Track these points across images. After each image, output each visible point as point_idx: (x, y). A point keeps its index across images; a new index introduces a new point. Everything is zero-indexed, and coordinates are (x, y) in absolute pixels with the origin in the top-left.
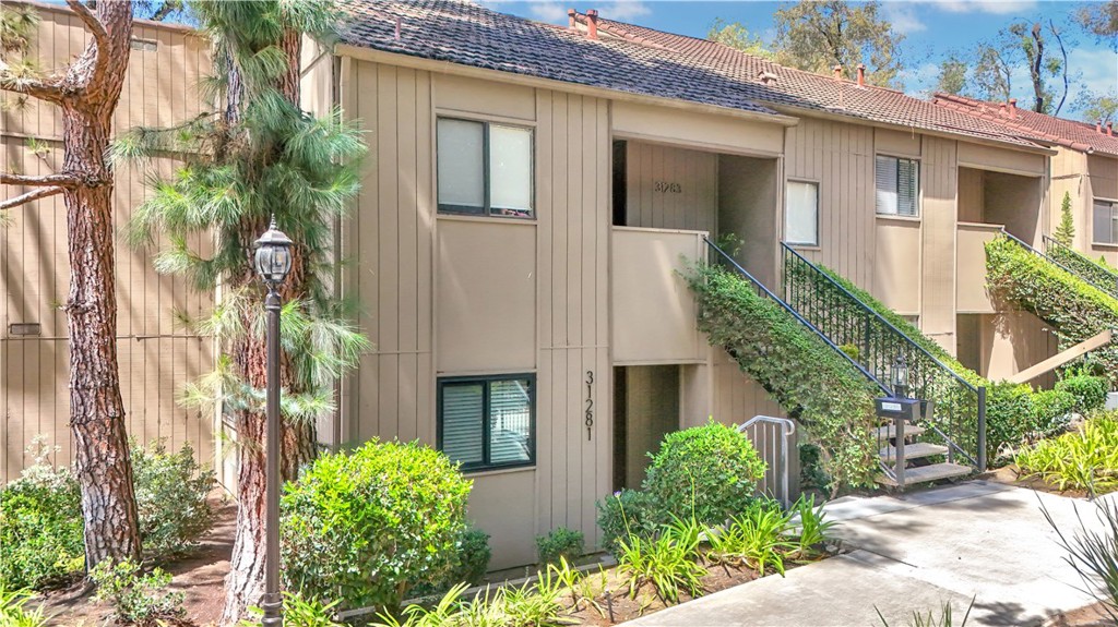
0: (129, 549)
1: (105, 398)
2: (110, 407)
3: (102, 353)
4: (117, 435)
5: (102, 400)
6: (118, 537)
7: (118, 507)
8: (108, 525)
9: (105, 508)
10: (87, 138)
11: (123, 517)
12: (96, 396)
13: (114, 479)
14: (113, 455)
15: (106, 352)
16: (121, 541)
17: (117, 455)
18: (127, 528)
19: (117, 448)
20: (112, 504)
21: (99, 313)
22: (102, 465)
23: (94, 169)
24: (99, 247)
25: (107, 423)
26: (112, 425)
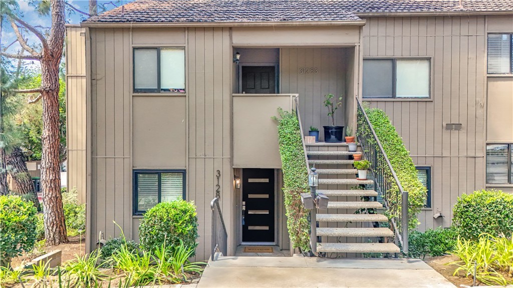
0: (56, 230)
1: (49, 172)
2: (51, 176)
3: (50, 155)
4: (53, 186)
5: (48, 173)
6: (52, 225)
7: (52, 214)
8: (48, 221)
9: (48, 213)
10: (46, 74)
11: (54, 218)
12: (46, 171)
13: (50, 203)
14: (51, 194)
15: (51, 155)
16: (53, 227)
17: (52, 194)
18: (55, 222)
19: (52, 191)
20: (49, 213)
21: (49, 140)
22: (47, 197)
23: (48, 85)
24: (50, 115)
25: (49, 181)
26: (51, 183)
